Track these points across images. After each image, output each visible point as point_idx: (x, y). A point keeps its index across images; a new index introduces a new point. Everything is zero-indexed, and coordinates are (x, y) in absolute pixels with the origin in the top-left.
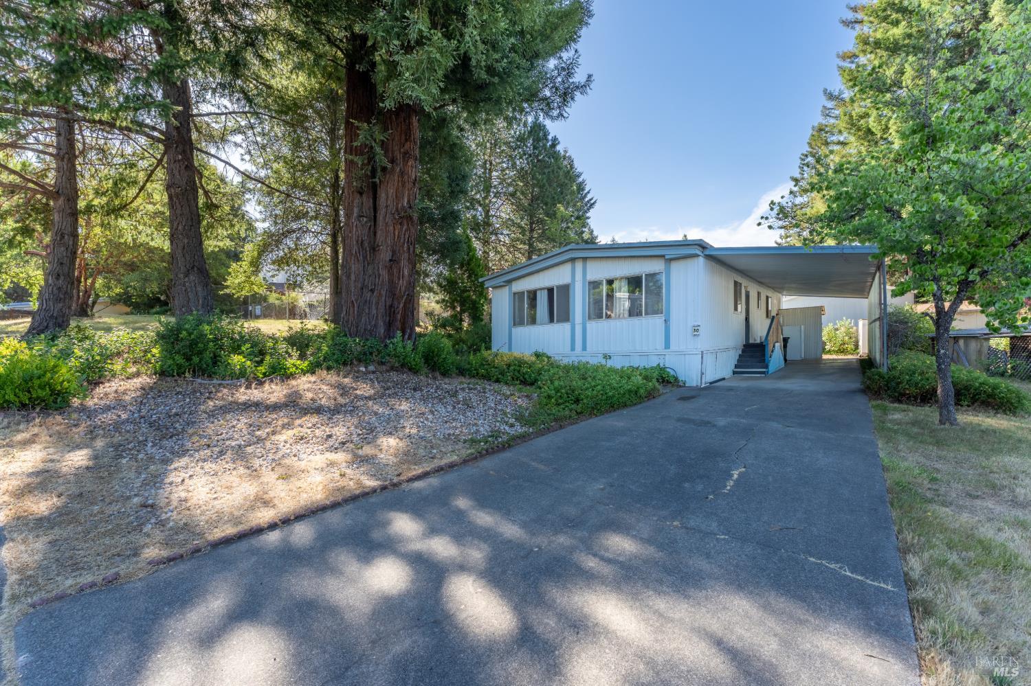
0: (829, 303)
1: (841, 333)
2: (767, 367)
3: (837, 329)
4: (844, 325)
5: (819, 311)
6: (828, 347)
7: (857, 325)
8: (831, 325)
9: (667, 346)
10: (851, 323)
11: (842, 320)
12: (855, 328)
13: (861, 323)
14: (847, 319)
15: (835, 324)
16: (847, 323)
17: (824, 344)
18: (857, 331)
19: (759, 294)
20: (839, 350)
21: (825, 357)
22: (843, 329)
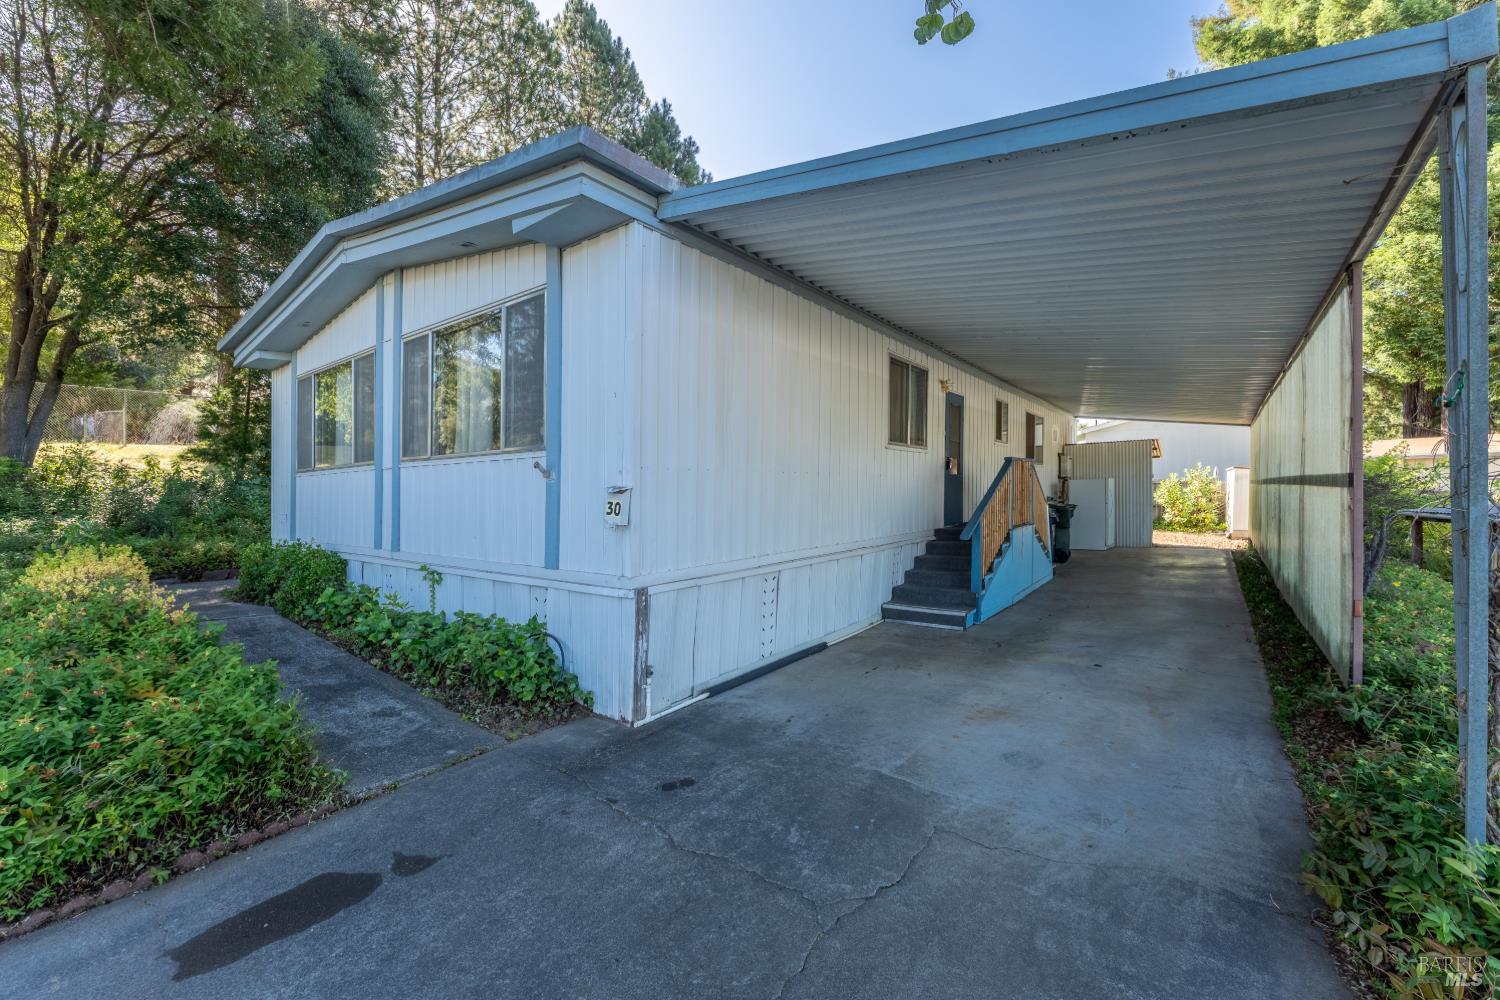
0: (1169, 434)
1: (1193, 491)
2: (973, 603)
3: (1185, 484)
4: (1198, 476)
5: (1149, 448)
6: (1167, 517)
7: (1222, 476)
8: (1174, 477)
9: (552, 560)
10: (1211, 474)
11: (1195, 467)
12: (1219, 483)
13: (1231, 474)
14: (1204, 467)
15: (1182, 474)
16: (1205, 473)
17: (1161, 509)
18: (1223, 487)
19: (1000, 407)
20: (1190, 521)
21: (1159, 538)
22: (1196, 484)
